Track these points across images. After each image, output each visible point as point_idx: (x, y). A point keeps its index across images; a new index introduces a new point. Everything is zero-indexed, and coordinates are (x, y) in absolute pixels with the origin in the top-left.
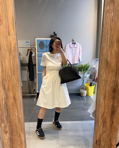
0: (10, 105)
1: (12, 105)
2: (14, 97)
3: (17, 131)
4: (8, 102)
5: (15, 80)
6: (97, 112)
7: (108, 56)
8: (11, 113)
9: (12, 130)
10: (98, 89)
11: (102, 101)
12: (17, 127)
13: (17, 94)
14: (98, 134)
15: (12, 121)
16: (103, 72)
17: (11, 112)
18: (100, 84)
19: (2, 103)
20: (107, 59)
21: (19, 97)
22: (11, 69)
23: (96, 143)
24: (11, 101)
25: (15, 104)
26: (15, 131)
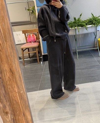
0: (7, 80)
1: (10, 80)
2: (11, 69)
3: (21, 110)
4: (4, 77)
5: (9, 49)
8: (9, 90)
9: (13, 110)
12: (19, 106)
13: (14, 65)
15: (12, 99)
17: (10, 88)
21: (17, 69)
22: (2, 35)
24: (7, 75)
25: (13, 78)
26: (18, 110)
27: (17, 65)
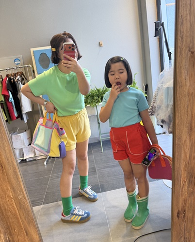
3: (20, 225)
6: (176, 160)
7: (193, 37)
9: (8, 226)
10: (177, 114)
11: (185, 136)
12: (18, 219)
14: (181, 200)
15: (5, 209)
16: (184, 77)
18: (179, 103)
20: (191, 45)
21: (9, 158)
23: (178, 217)
25: (3, 174)
26: (16, 226)
27: (8, 152)
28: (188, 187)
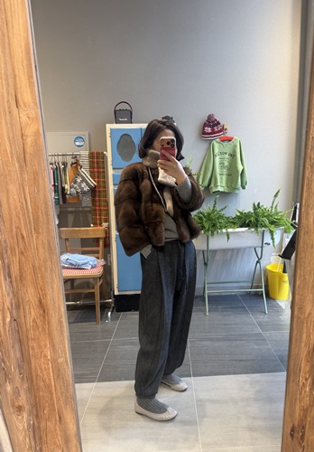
0: (28, 327)
1: (36, 326)
2: (40, 301)
3: (53, 404)
4: (23, 318)
5: (41, 250)
6: (294, 342)
8: (31, 352)
12: (52, 394)
13: (49, 292)
14: (297, 407)
15: (37, 375)
17: (33, 348)
19: (4, 320)
21: (56, 301)
22: (29, 217)
24: (32, 313)
25: (44, 322)
27: (56, 292)
28: (311, 390)
